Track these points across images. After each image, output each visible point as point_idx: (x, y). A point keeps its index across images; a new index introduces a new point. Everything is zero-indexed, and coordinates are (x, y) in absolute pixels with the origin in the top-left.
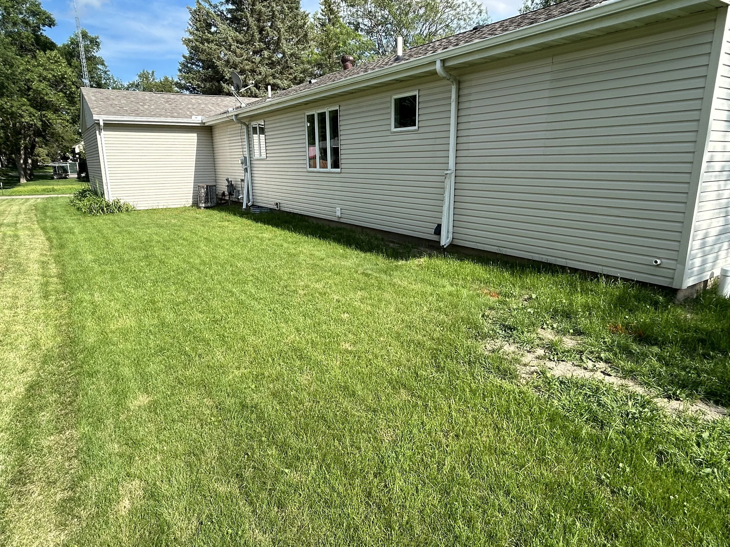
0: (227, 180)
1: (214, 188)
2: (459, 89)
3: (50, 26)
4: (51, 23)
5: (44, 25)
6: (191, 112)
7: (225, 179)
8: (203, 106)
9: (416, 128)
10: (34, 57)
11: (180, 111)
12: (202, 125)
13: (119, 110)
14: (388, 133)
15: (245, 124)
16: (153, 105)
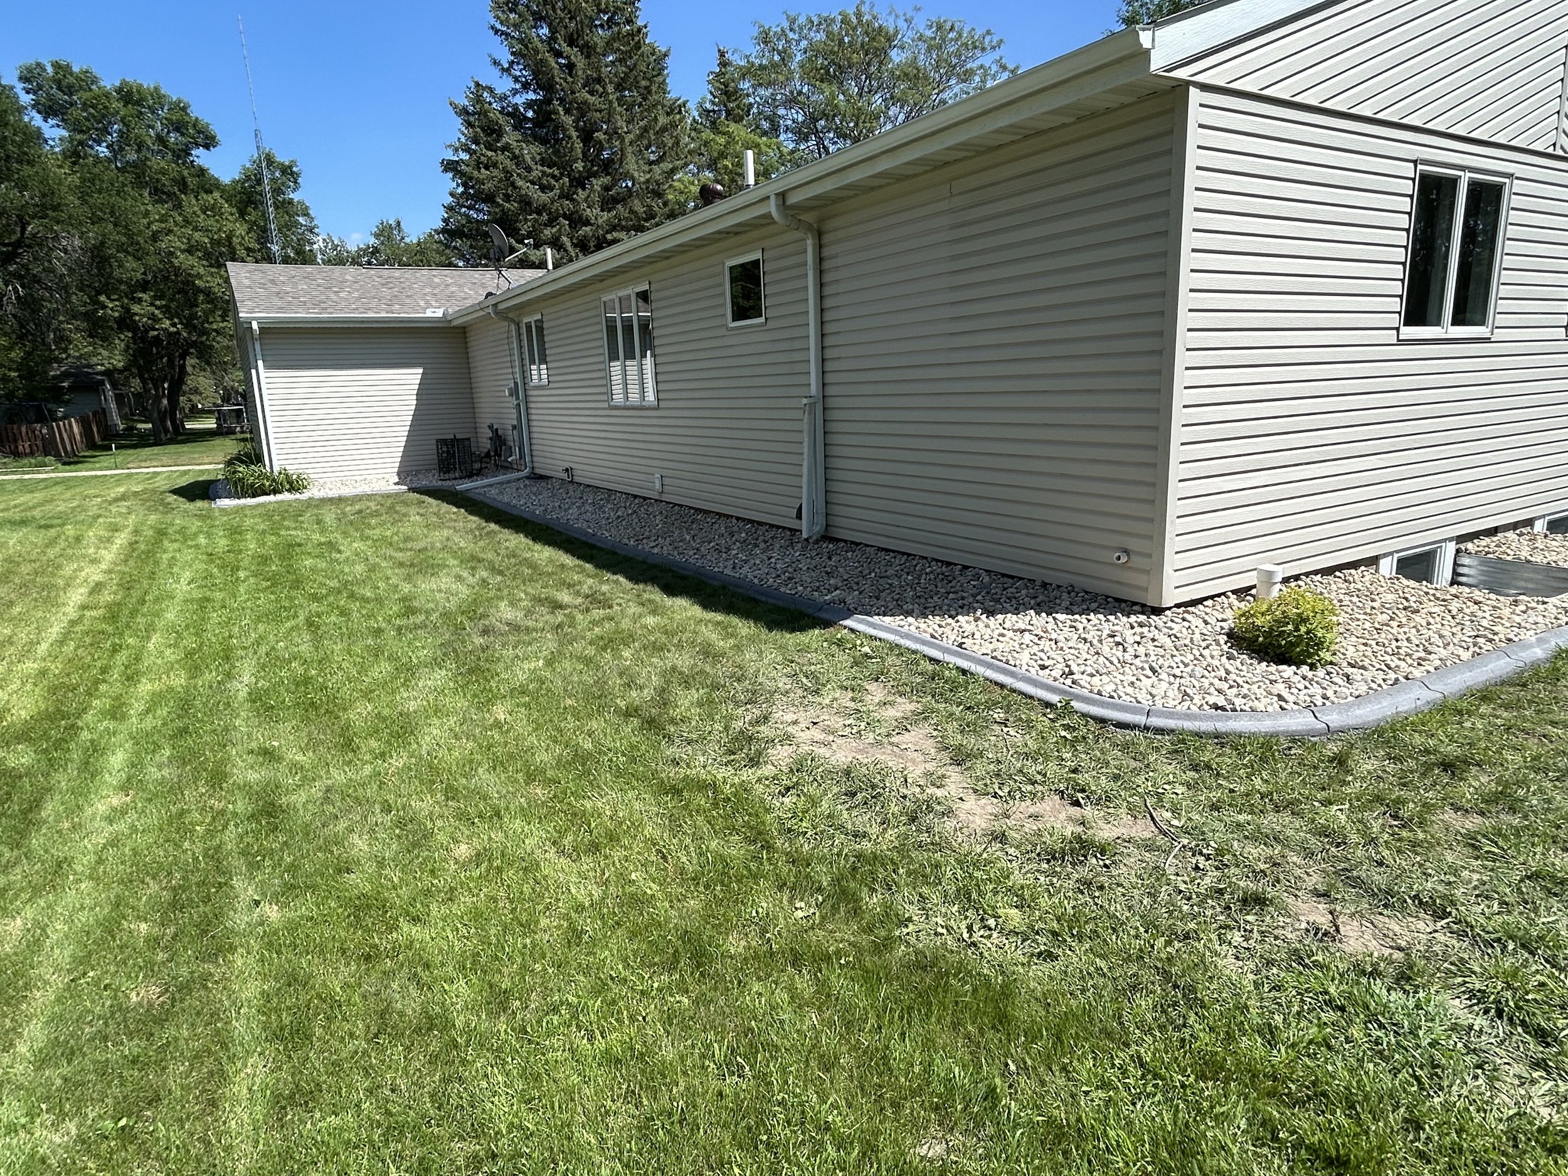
0: (491, 427)
1: (466, 443)
2: (820, 247)
3: (207, 147)
4: (209, 142)
5: (197, 145)
6: (427, 302)
7: (486, 426)
8: (454, 289)
9: (762, 320)
10: (178, 206)
11: (408, 301)
12: (446, 325)
13: (290, 302)
14: (723, 332)
15: (512, 320)
16: (358, 291)
